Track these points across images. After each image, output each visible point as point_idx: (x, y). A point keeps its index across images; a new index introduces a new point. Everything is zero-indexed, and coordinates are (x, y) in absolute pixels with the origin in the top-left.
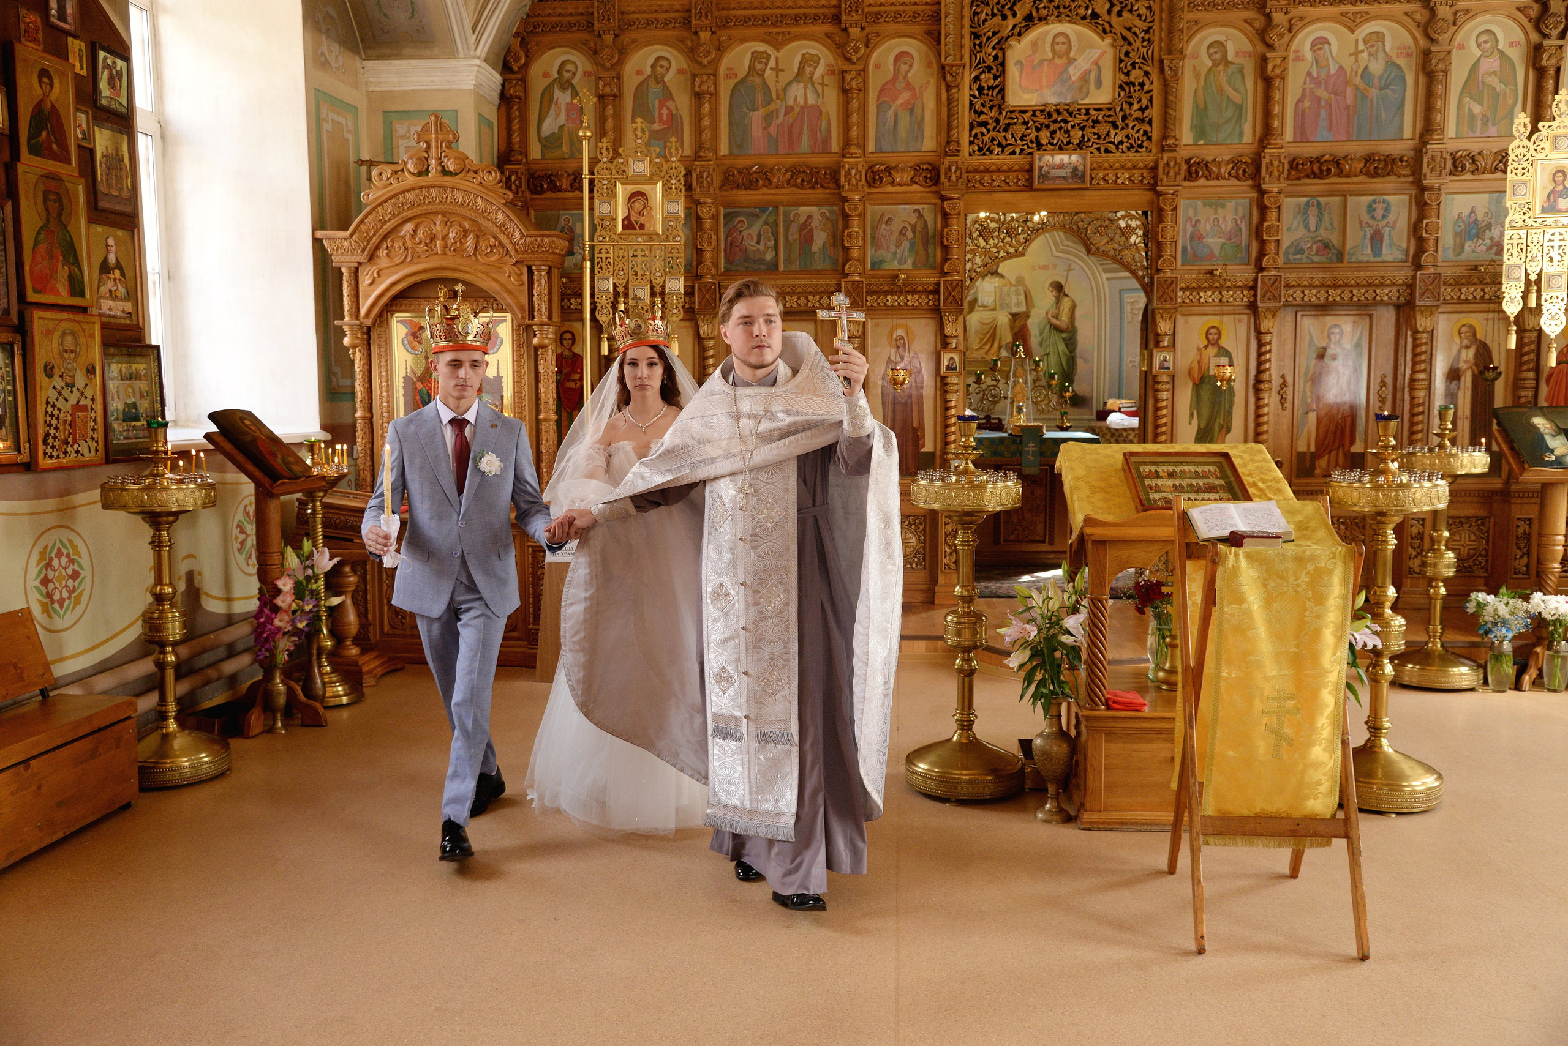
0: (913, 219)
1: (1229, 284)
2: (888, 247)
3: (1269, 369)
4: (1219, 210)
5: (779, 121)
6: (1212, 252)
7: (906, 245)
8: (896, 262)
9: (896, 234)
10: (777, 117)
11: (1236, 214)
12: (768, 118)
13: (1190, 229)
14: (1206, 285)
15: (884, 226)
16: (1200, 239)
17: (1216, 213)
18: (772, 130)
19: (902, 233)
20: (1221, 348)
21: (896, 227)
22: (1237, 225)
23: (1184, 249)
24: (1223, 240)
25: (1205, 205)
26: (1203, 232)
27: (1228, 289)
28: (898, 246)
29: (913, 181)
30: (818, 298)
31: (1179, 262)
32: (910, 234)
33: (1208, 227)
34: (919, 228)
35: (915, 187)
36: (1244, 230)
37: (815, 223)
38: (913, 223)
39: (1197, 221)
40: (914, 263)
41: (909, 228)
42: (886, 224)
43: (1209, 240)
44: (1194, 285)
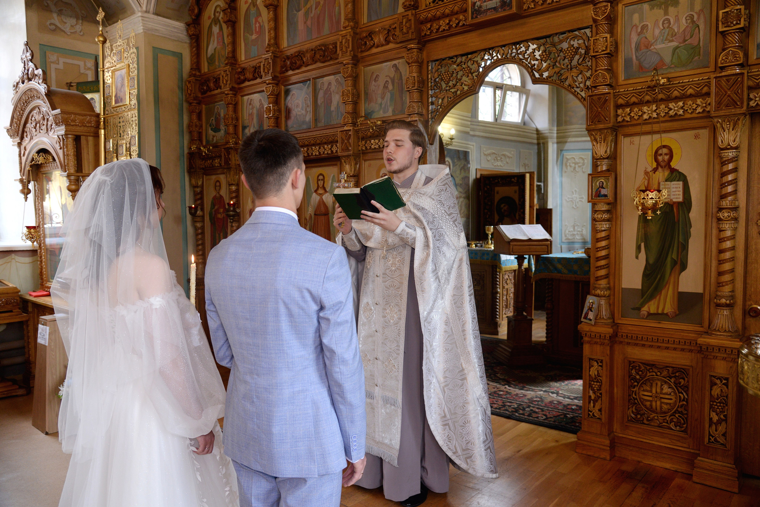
0: (392, 73)
1: (676, 93)
2: (376, 100)
3: (735, 192)
4: (671, 9)
5: (312, 15)
6: (662, 60)
7: (388, 95)
8: (381, 112)
9: (381, 87)
10: (311, 12)
11: (692, 9)
12: (306, 14)
13: (634, 38)
14: (648, 98)
15: (373, 82)
16: (647, 48)
17: (666, 13)
18: (309, 23)
19: (385, 87)
20: (673, 170)
21: (381, 82)
22: (693, 22)
23: (628, 62)
24: (675, 44)
25: (652, 8)
26: (650, 39)
27: (677, 99)
28: (383, 98)
29: (388, 42)
30: (330, 146)
31: (621, 77)
32: (390, 87)
33: (657, 32)
34: (396, 81)
35: (391, 46)
36: (702, 27)
37: (333, 88)
38: (392, 76)
39: (644, 27)
40: (393, 111)
41: (390, 81)
42: (375, 80)
43: (659, 46)
44: (634, 99)
